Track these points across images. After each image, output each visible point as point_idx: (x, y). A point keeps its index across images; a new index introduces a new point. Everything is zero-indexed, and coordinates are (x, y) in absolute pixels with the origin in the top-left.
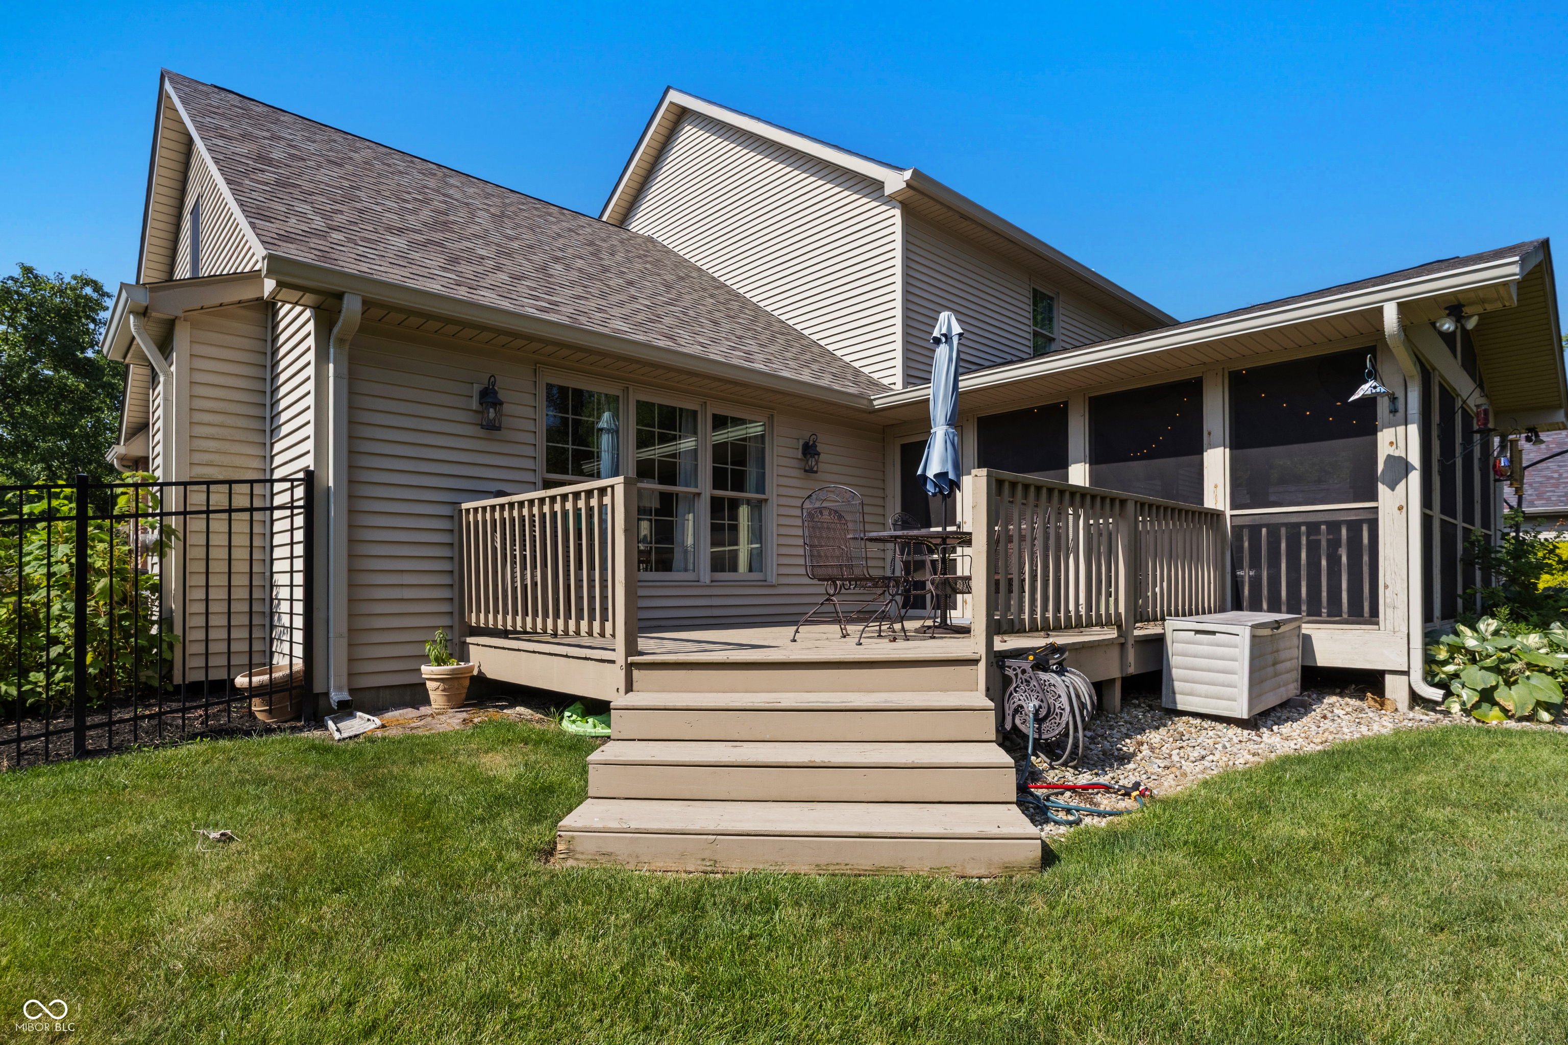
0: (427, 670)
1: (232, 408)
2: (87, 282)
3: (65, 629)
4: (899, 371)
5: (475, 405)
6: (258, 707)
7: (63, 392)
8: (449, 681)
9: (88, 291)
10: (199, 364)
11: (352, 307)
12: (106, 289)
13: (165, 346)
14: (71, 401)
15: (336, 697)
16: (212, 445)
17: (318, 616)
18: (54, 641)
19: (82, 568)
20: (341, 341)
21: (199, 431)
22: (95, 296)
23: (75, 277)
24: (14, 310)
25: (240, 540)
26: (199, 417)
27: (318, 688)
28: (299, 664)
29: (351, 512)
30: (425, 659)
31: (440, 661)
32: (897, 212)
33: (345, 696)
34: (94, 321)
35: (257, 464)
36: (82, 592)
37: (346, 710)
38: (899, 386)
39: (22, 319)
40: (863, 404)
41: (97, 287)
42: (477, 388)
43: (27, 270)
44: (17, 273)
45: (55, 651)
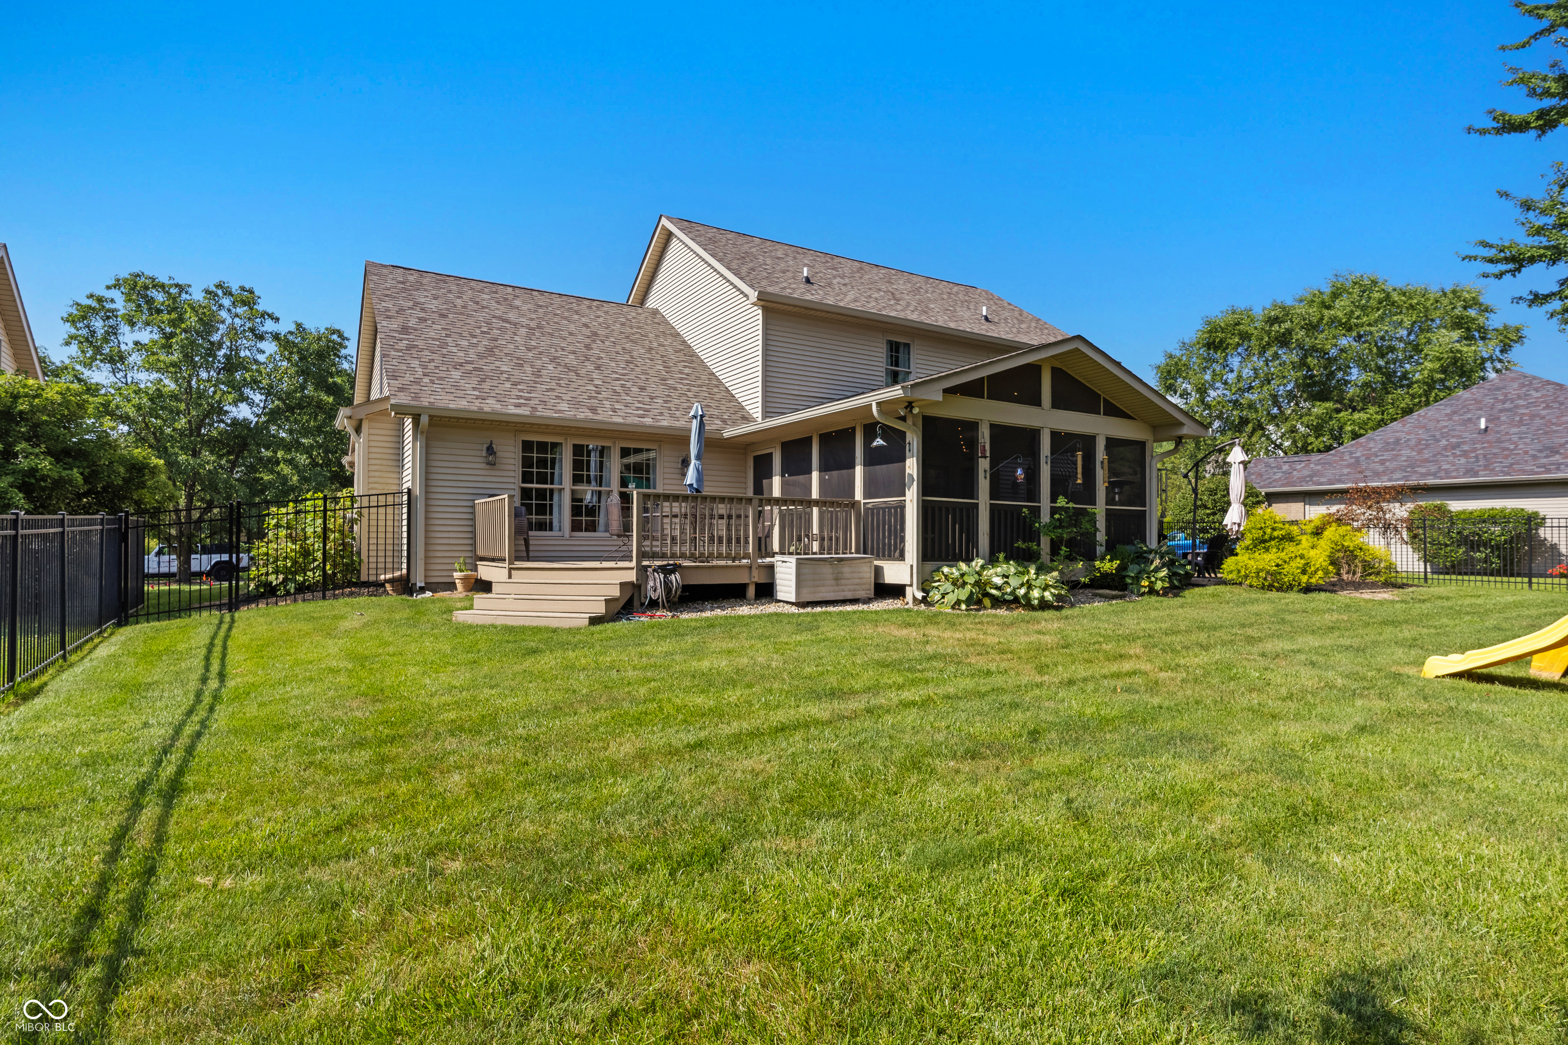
0: (457, 575)
1: (386, 457)
2: (334, 332)
3: (319, 555)
4: (760, 409)
5: (484, 453)
6: (388, 587)
7: (320, 406)
8: (465, 579)
9: (335, 337)
10: (372, 438)
11: (424, 420)
12: (345, 335)
13: (358, 430)
14: (325, 413)
15: (419, 585)
16: (377, 474)
17: (412, 550)
18: (315, 560)
19: (325, 529)
20: (422, 432)
21: (372, 468)
22: (339, 340)
23: (327, 329)
24: (291, 353)
25: (390, 517)
26: (372, 462)
27: (412, 581)
28: (404, 571)
29: (427, 505)
30: (456, 570)
31: (461, 571)
32: (760, 311)
33: (423, 585)
34: (339, 357)
35: (396, 482)
36: (325, 539)
37: (422, 590)
38: (760, 419)
39: (296, 357)
40: (718, 436)
41: (341, 335)
42: (485, 446)
43: (299, 325)
44: (293, 328)
45: (316, 563)
